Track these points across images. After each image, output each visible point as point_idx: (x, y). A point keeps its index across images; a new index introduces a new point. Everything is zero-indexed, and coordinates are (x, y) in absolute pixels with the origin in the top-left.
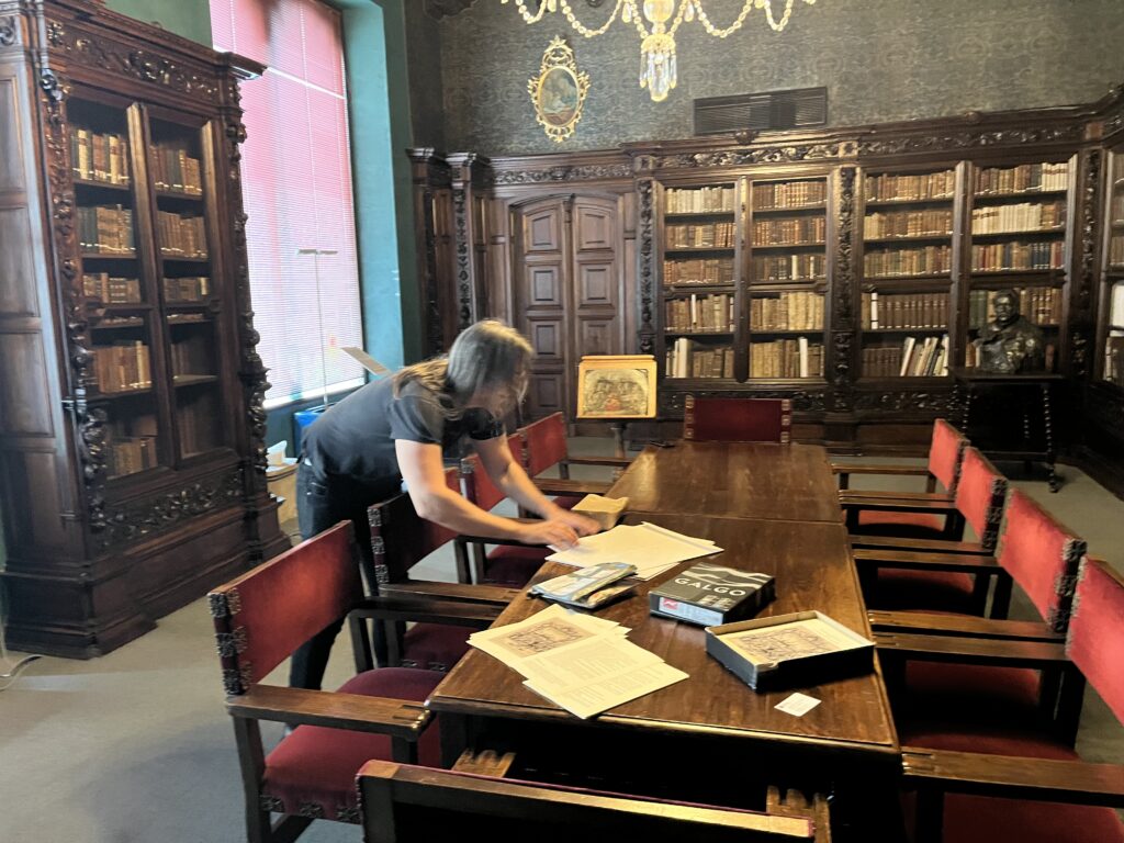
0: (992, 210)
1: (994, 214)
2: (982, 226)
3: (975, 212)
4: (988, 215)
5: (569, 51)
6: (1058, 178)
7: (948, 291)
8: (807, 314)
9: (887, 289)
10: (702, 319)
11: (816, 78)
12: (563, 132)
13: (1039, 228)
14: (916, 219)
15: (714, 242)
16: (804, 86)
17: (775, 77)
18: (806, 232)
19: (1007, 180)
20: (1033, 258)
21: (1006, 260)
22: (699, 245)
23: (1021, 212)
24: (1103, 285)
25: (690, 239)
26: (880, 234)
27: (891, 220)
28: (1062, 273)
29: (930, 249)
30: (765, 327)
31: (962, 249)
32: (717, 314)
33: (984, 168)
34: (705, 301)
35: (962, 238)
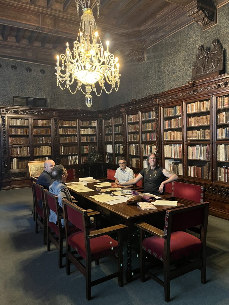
0: (84, 129)
1: (84, 130)
2: (82, 133)
3: (81, 130)
4: (83, 130)
6: (94, 124)
7: (77, 146)
8: (47, 151)
9: (65, 145)
10: (21, 153)
11: (44, 96)
13: (92, 134)
14: (70, 130)
15: (23, 133)
16: (42, 98)
17: (35, 94)
18: (46, 132)
19: (86, 124)
20: (91, 140)
21: (87, 140)
22: (19, 134)
23: (89, 130)
24: (104, 145)
25: (16, 132)
26: (63, 133)
27: (65, 130)
28: (96, 142)
29: (73, 137)
30: (38, 155)
31: (79, 137)
32: (25, 151)
33: (82, 121)
34: (21, 148)
35: (79, 135)
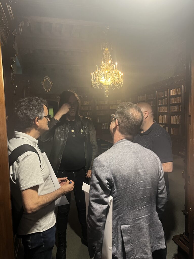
5: (49, 77)
9: (100, 116)
12: (48, 90)
18: (89, 108)
19: (114, 102)
29: (105, 111)
